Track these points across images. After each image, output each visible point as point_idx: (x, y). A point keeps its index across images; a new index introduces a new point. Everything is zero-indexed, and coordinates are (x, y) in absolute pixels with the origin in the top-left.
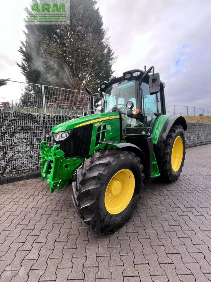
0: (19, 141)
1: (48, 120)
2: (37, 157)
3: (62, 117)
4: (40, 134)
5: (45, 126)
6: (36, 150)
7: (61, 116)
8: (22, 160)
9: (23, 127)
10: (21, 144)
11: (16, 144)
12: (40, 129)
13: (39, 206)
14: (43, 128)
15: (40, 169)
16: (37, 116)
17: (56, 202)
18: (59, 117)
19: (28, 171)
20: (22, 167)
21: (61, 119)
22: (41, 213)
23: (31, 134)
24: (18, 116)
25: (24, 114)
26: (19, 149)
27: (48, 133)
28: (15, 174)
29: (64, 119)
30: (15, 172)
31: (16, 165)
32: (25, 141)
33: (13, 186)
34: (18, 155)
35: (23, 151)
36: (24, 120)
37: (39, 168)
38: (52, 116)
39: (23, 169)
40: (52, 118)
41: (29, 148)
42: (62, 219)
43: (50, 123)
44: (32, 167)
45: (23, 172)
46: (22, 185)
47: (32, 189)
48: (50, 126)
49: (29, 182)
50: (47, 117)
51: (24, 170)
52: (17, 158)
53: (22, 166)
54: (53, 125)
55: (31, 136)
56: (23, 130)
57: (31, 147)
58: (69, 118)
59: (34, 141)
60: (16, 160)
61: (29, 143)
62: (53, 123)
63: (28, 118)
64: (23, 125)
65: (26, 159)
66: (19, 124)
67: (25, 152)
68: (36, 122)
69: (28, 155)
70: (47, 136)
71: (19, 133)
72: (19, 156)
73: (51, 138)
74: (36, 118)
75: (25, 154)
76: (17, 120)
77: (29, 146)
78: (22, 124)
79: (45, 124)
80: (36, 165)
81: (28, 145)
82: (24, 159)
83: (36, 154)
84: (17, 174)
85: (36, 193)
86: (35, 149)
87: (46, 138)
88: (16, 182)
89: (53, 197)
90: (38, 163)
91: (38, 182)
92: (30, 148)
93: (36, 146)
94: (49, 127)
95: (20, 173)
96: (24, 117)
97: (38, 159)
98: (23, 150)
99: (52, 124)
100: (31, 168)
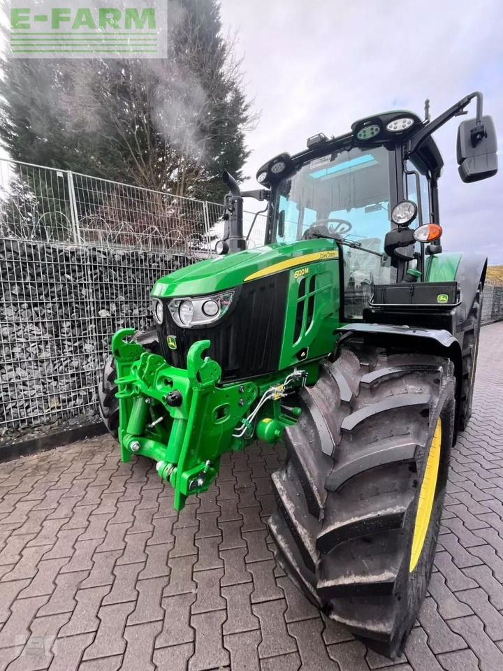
0: (15, 330)
1: (106, 267)
2: (75, 378)
3: (145, 259)
4: (83, 309)
5: (96, 284)
6: (70, 357)
7: (143, 257)
8: (29, 388)
9: (26, 288)
10: (22, 340)
11: (6, 341)
12: (82, 295)
13: (114, 544)
14: (91, 291)
15: (84, 411)
16: (72, 253)
17: (167, 524)
18: (137, 260)
19: (49, 423)
20: (29, 411)
21: (142, 263)
22: (131, 573)
23: (53, 308)
24: (9, 250)
25: (29, 246)
26: (18, 356)
27: (106, 306)
28: (6, 432)
29: (150, 266)
30: (6, 428)
31: (10, 406)
32: (36, 331)
33: (7, 476)
34: (12, 374)
35: (30, 362)
36: (31, 265)
37: (81, 410)
38: (116, 256)
39: (32, 415)
40: (117, 260)
41: (49, 350)
42: (213, 589)
43: (110, 276)
44: (59, 408)
45: (33, 425)
46: (37, 468)
47: (74, 482)
48: (111, 285)
49: (57, 457)
50: (103, 256)
51: (35, 418)
52: (12, 385)
53: (28, 407)
54: (120, 281)
55: (55, 316)
56: (28, 295)
57: (55, 347)
58: (166, 261)
59: (65, 330)
60: (9, 390)
61: (47, 336)
62: (120, 276)
63: (43, 260)
64: (28, 279)
65: (41, 387)
66: (12, 278)
67: (37, 365)
68: (69, 273)
69: (46, 372)
70: (104, 313)
71: (15, 305)
72: (18, 377)
73: (114, 320)
74: (67, 259)
75: (37, 369)
76: (8, 266)
77: (49, 346)
78: (25, 277)
79: (96, 279)
80: (73, 402)
81: (46, 342)
82: (35, 387)
83: (72, 367)
84: (13, 432)
85: (93, 494)
86: (69, 354)
87: (99, 320)
88: (14, 461)
89: (152, 505)
90: (79, 395)
91: (87, 453)
92: (52, 350)
93: (69, 346)
94: (107, 288)
95: (24, 429)
96: (30, 256)
97: (79, 383)
98: (30, 359)
99: (116, 279)
100: (57, 410)
